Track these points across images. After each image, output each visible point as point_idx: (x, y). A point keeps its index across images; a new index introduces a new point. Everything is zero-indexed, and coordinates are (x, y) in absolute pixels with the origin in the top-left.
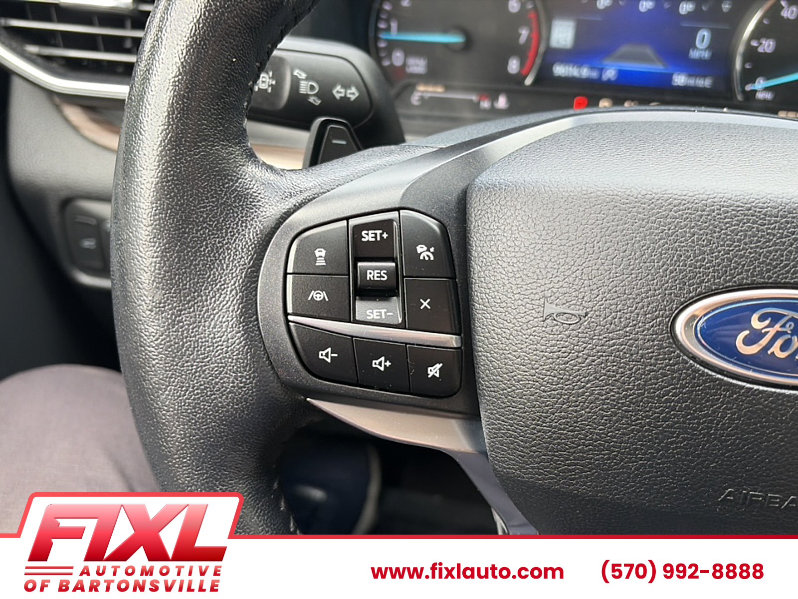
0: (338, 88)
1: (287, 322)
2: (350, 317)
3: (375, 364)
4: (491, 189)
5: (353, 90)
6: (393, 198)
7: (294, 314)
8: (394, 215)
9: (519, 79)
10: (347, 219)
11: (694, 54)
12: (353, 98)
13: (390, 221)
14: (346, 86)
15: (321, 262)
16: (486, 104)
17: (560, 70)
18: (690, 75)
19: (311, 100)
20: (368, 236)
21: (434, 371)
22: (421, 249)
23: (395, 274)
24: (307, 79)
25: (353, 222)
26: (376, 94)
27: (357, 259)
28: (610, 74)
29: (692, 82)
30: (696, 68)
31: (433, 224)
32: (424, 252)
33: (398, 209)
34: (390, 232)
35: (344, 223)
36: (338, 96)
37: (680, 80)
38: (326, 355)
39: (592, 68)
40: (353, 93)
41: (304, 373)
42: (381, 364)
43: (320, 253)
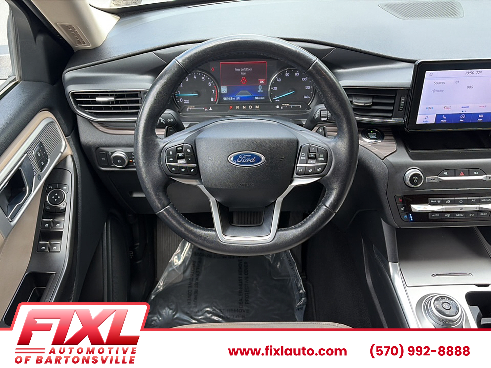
0: (169, 120)
1: (166, 164)
2: (177, 162)
3: (182, 170)
4: (199, 139)
5: (172, 119)
6: (182, 141)
7: (168, 162)
8: (183, 145)
9: (214, 103)
10: (175, 146)
11: (259, 91)
12: (172, 121)
13: (182, 146)
14: (170, 119)
15: (171, 154)
16: (206, 110)
17: (225, 99)
18: (259, 97)
19: (163, 123)
20: (179, 149)
21: (192, 170)
22: (188, 150)
23: (184, 155)
24: (162, 119)
25: (176, 146)
26: (177, 119)
27: (177, 153)
28: (238, 98)
29: (259, 98)
30: (260, 95)
31: (190, 146)
32: (189, 151)
33: (183, 144)
34: (182, 148)
35: (174, 147)
36: (169, 121)
37: (256, 98)
38: (174, 169)
39: (233, 98)
40: (172, 120)
41: (170, 173)
42: (183, 170)
43: (171, 152)
